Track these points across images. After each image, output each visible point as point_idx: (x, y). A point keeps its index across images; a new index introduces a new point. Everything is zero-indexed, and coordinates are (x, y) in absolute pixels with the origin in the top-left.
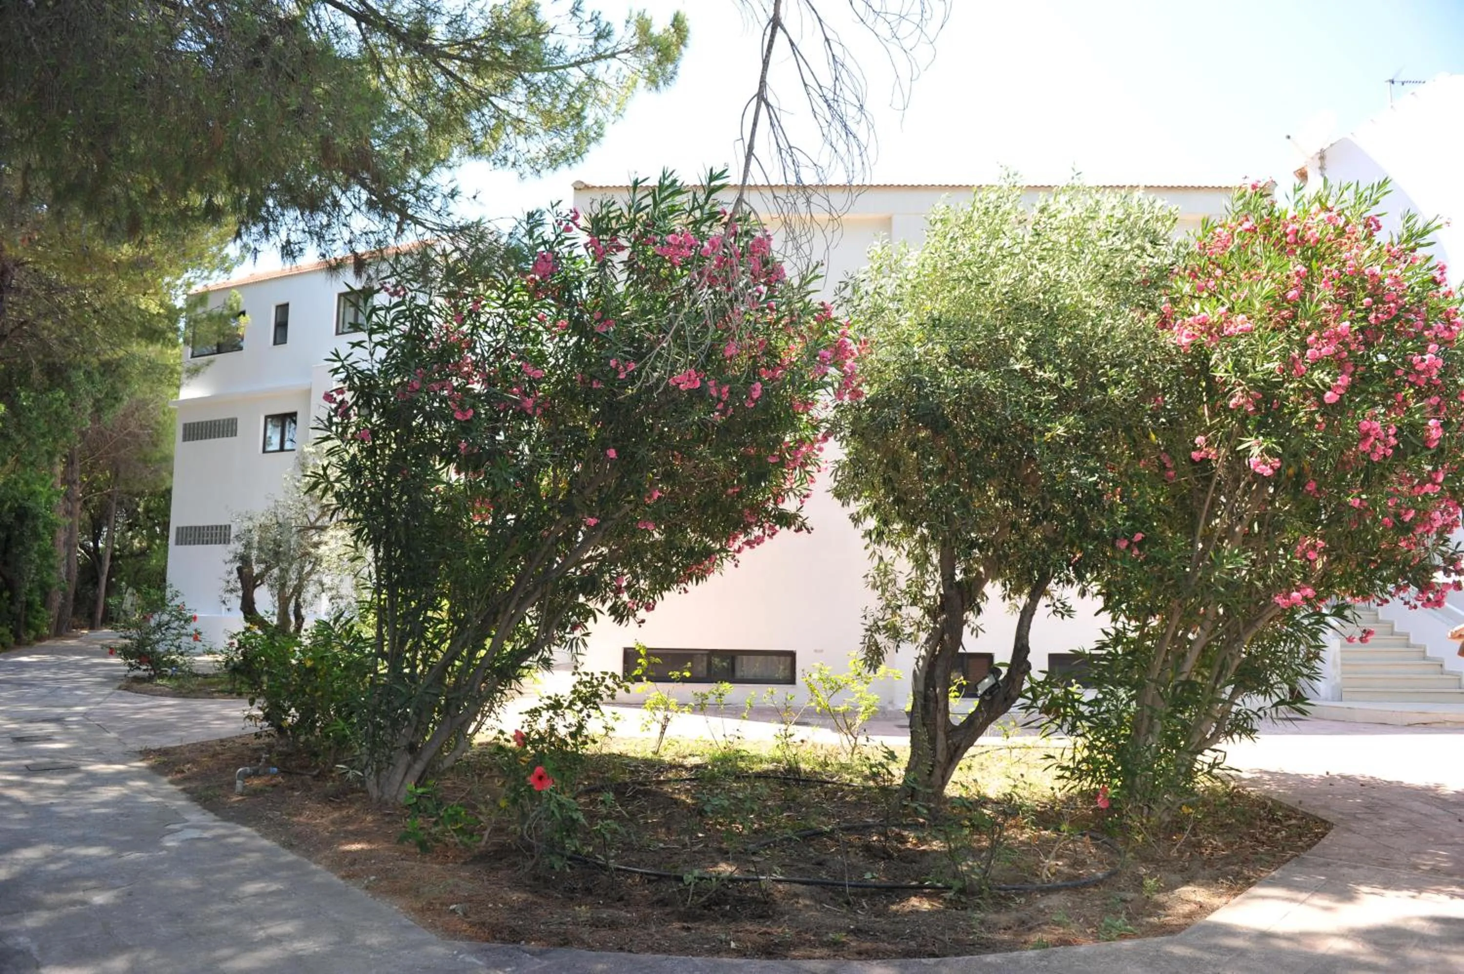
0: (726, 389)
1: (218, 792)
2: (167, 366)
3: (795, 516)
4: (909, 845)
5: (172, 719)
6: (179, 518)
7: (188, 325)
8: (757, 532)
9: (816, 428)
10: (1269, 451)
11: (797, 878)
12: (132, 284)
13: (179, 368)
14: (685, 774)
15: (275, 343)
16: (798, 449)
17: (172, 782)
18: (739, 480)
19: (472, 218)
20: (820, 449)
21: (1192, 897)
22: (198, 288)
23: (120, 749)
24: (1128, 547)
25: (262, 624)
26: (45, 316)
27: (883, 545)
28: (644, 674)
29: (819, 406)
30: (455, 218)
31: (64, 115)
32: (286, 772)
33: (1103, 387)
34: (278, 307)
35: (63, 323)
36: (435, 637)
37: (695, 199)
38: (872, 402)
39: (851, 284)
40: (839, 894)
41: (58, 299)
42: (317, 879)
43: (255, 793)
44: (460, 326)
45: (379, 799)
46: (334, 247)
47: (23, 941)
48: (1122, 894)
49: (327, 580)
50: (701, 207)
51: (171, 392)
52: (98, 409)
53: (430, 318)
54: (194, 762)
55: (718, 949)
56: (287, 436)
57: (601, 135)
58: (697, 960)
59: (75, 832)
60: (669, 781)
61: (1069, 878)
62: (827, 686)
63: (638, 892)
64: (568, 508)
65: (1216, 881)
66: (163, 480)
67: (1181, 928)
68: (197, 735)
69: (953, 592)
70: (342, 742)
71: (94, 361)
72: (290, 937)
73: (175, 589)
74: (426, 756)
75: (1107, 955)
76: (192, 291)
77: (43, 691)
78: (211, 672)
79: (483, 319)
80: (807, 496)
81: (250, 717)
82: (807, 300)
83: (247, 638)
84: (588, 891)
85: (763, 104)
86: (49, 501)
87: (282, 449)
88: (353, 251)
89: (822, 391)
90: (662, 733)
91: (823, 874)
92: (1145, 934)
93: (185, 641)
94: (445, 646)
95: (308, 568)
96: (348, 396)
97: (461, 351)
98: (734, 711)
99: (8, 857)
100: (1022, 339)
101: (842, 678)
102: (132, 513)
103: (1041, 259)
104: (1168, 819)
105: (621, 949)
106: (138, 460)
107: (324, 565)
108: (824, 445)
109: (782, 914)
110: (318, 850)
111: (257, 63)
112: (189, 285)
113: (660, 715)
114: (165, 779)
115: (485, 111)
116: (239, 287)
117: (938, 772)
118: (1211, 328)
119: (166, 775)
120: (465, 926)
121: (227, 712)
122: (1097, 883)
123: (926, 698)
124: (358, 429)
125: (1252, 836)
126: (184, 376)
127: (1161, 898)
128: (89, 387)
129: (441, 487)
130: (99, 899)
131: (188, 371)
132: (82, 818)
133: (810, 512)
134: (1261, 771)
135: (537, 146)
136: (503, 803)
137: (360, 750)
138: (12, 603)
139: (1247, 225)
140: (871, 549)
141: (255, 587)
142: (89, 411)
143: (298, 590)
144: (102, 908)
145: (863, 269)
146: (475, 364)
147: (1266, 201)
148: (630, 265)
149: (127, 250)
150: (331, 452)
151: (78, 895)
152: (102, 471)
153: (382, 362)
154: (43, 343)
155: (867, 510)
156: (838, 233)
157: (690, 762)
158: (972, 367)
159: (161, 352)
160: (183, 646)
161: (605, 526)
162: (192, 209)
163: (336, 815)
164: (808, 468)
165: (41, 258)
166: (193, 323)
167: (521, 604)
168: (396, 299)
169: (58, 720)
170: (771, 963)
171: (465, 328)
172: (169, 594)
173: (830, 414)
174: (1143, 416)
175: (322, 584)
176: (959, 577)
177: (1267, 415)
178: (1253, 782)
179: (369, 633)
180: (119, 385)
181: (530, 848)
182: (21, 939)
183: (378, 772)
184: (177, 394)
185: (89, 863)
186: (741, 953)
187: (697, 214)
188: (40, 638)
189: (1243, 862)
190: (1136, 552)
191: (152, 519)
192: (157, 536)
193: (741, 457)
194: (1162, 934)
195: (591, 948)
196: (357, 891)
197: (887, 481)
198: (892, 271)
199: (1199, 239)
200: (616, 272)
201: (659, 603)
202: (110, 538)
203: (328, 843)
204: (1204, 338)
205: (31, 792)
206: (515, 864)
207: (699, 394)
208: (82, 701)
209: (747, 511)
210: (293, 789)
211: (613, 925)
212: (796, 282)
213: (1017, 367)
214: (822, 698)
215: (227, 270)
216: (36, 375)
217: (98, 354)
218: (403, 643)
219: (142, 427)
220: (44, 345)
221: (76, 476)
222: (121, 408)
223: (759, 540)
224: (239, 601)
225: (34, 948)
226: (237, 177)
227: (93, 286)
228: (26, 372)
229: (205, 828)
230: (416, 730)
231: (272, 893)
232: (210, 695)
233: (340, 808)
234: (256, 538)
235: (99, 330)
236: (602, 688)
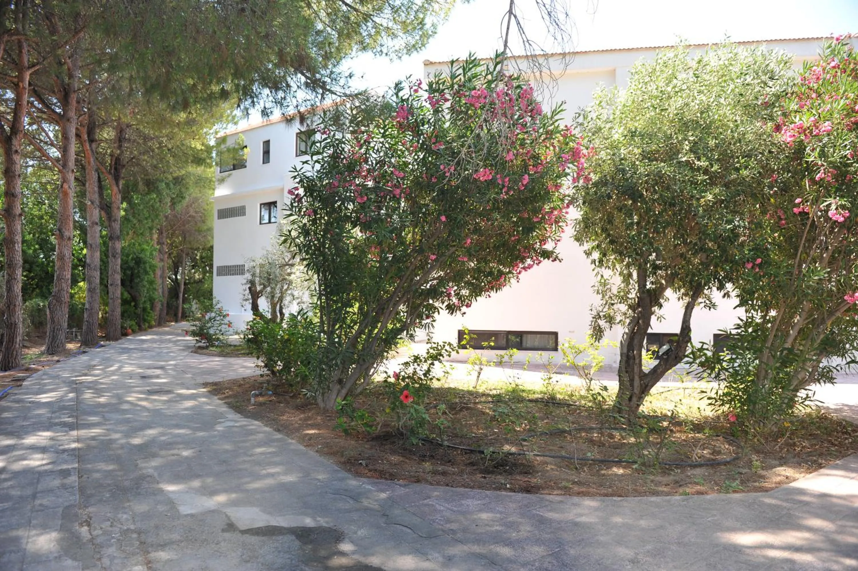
0: (507, 179)
1: (243, 404)
2: (207, 178)
3: (552, 252)
4: (616, 440)
5: (219, 367)
6: (218, 261)
7: (217, 155)
8: (529, 261)
9: (562, 200)
10: (843, 207)
11: (548, 454)
12: (187, 133)
13: (214, 179)
14: (490, 399)
15: (264, 163)
16: (552, 212)
17: (219, 399)
18: (518, 231)
19: (362, 89)
20: (567, 213)
21: (783, 473)
22: (221, 134)
23: (193, 382)
24: (752, 267)
25: (262, 317)
26: (144, 154)
27: (603, 268)
28: (467, 343)
29: (565, 187)
30: (352, 89)
31: (147, 48)
32: (275, 394)
33: (737, 170)
34: (264, 142)
35: (153, 157)
36: (351, 322)
37: (488, 69)
38: (596, 184)
39: (583, 114)
40: (571, 464)
41: (150, 144)
42: (292, 447)
43: (261, 404)
44: (360, 149)
45: (324, 408)
46: (289, 109)
47: (151, 471)
48: (741, 470)
49: (296, 293)
50: (491, 73)
51: (211, 192)
52: (173, 203)
53: (343, 145)
54: (230, 389)
55: (501, 487)
56: (272, 215)
57: (436, 33)
58: (488, 492)
59: (174, 422)
60: (481, 402)
61: (709, 460)
62: (573, 351)
63: (459, 458)
64: (420, 251)
65: (800, 465)
66: (209, 241)
67: (772, 489)
68: (232, 375)
69: (645, 295)
70: (305, 378)
71: (170, 177)
72: (278, 473)
73: (217, 299)
74: (348, 386)
75: (723, 500)
76: (218, 136)
77: (154, 354)
78: (238, 344)
79: (372, 145)
80: (559, 241)
81: (257, 366)
82: (556, 124)
83: (254, 324)
84: (432, 457)
85: (512, 16)
86: (151, 254)
87: (270, 222)
88: (299, 111)
89: (564, 178)
90: (478, 377)
91: (563, 453)
92: (748, 491)
93: (224, 328)
94: (356, 327)
95: (285, 287)
96: (301, 192)
97: (361, 164)
98: (519, 365)
99: (141, 433)
100: (687, 142)
101: (581, 347)
102: (194, 260)
103: (700, 92)
104: (776, 430)
105: (447, 485)
106: (195, 230)
107: (294, 285)
108: (568, 210)
109: (538, 472)
110: (293, 433)
111: (243, 10)
112: (216, 133)
113: (477, 368)
114: (216, 398)
115: (369, 24)
116: (242, 132)
117: (634, 399)
118: (805, 130)
119: (216, 395)
120: (366, 471)
121: (246, 364)
122: (726, 463)
123: (628, 356)
124: (307, 209)
125: (830, 442)
126: (216, 183)
127: (763, 473)
128: (168, 191)
129: (353, 240)
130: (185, 453)
131: (219, 180)
132: (176, 416)
133: (561, 250)
134: (843, 405)
135: (400, 42)
136: (388, 411)
137: (313, 381)
138: (136, 309)
139: (833, 64)
140: (596, 271)
141: (258, 297)
142: (169, 204)
143: (281, 299)
144: (187, 458)
145: (590, 106)
146: (369, 171)
147: (846, 48)
148: (452, 109)
149: (183, 116)
150: (293, 222)
151: (175, 452)
152: (178, 237)
153: (318, 172)
154: (144, 169)
155: (593, 248)
156: (556, 88)
157: (494, 392)
158: (657, 160)
159: (204, 171)
160: (223, 330)
161: (441, 259)
162: (214, 93)
163: (302, 416)
164: (560, 224)
165: (140, 122)
166: (220, 153)
167: (396, 304)
168: (324, 136)
169: (162, 368)
170: (528, 495)
171: (363, 151)
172: (214, 303)
173: (571, 192)
174: (764, 187)
175: (293, 296)
176: (649, 286)
177: (842, 184)
178: (836, 411)
179: (316, 320)
180: (183, 190)
181: (402, 434)
182: (149, 470)
183: (323, 394)
184: (213, 193)
185: (179, 436)
186: (512, 490)
187: (489, 77)
188: (151, 327)
189: (819, 455)
190: (757, 270)
191: (204, 262)
192: (207, 272)
193: (519, 218)
194: (761, 491)
195: (431, 484)
196: (312, 453)
197: (604, 230)
198: (608, 104)
199: (801, 74)
200: (444, 114)
201: (474, 303)
202: (183, 273)
203: (298, 430)
204: (803, 137)
205: (151, 403)
206: (394, 442)
207: (491, 183)
208: (173, 358)
209: (522, 250)
210: (280, 402)
211: (444, 473)
212: (549, 115)
213: (684, 159)
214: (570, 357)
215: (236, 123)
216: (141, 186)
217: (171, 173)
218: (334, 325)
219: (196, 212)
220: (144, 171)
221: (164, 240)
222: (185, 202)
223: (530, 267)
224: (250, 306)
225: (156, 474)
226: (237, 74)
227: (167, 136)
228: (136, 184)
229: (236, 421)
230: (342, 372)
231: (270, 453)
232: (237, 356)
233: (304, 413)
234: (258, 271)
235: (171, 160)
236: (443, 351)
